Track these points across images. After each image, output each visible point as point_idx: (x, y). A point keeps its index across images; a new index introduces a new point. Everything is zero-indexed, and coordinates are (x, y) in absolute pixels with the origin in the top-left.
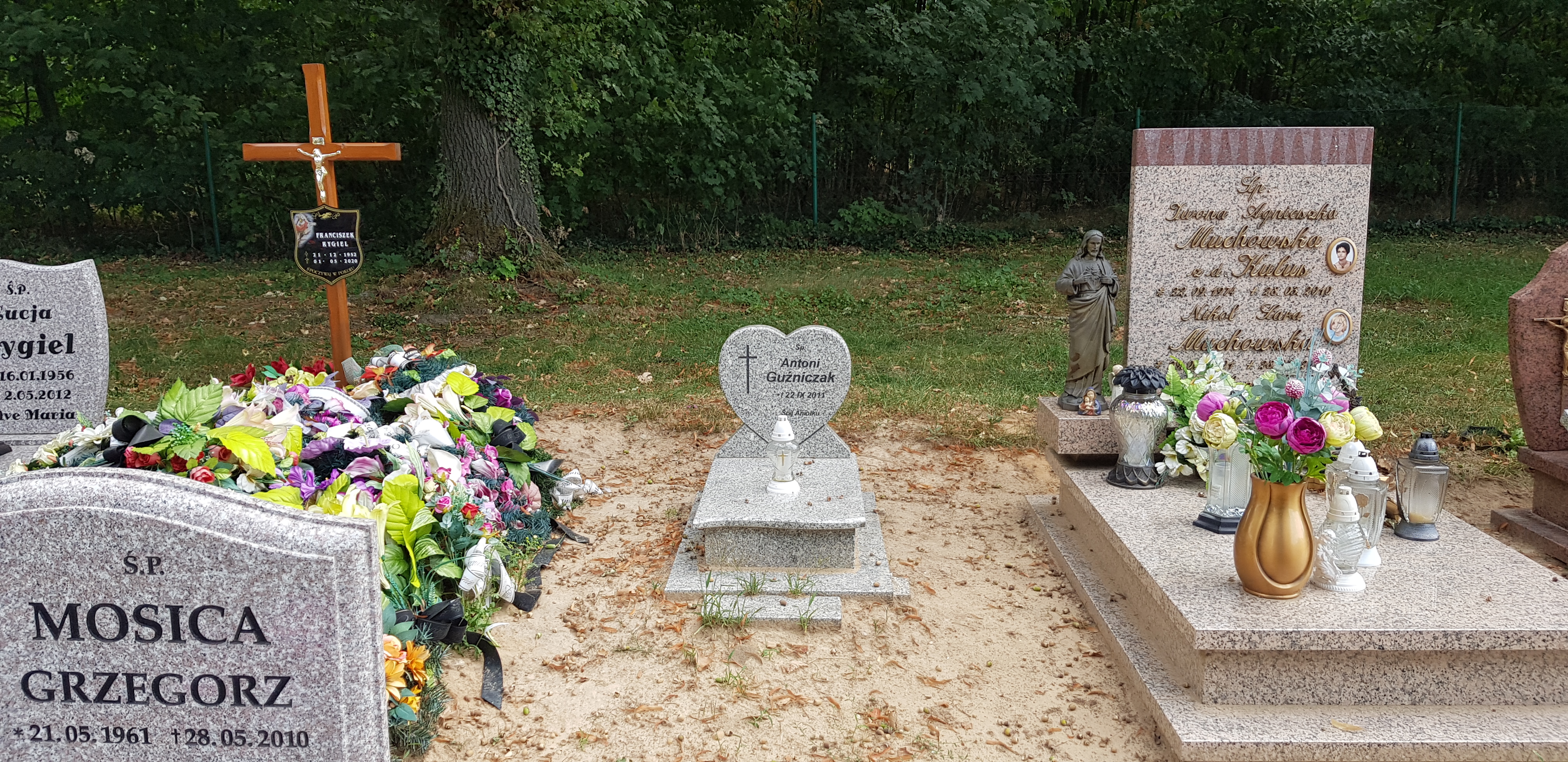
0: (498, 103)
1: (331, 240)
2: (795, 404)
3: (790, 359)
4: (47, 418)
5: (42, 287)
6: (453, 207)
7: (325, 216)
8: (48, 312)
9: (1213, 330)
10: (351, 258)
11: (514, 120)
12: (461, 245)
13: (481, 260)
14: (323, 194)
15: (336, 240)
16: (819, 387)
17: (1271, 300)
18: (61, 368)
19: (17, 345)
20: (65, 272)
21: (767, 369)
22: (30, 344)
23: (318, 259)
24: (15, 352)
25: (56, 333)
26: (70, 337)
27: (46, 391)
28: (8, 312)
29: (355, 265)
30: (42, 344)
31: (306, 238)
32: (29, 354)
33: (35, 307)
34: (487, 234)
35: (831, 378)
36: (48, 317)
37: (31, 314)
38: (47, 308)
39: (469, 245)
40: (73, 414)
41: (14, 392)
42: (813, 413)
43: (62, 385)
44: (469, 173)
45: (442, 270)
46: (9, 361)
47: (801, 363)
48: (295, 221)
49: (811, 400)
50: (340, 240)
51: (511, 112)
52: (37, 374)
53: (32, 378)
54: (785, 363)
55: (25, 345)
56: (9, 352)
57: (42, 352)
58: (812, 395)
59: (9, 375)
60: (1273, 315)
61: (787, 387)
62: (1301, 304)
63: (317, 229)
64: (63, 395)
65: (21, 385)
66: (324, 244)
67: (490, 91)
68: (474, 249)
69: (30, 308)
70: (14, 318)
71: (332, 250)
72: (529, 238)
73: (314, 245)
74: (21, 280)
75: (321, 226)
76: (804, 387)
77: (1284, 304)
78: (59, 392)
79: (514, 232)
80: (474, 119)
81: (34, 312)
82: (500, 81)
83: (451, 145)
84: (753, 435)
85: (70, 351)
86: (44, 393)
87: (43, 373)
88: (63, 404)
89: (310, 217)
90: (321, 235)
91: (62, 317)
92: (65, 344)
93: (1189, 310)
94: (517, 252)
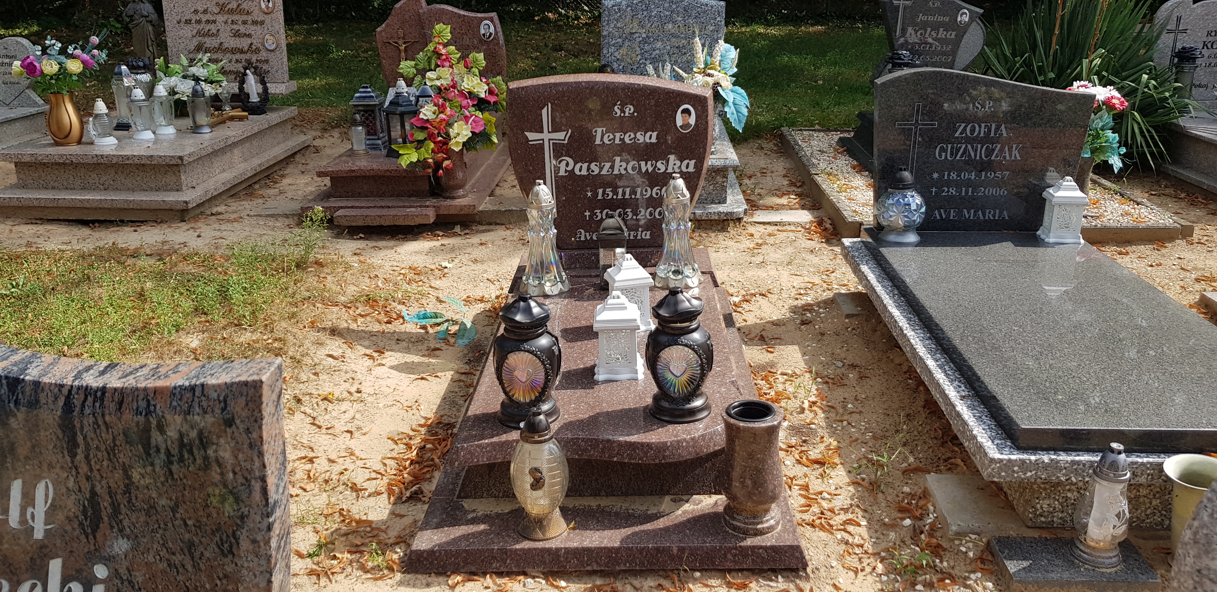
9: (210, 42)
17: (235, 27)
60: (237, 34)
62: (252, 29)
77: (243, 29)
93: (195, 31)
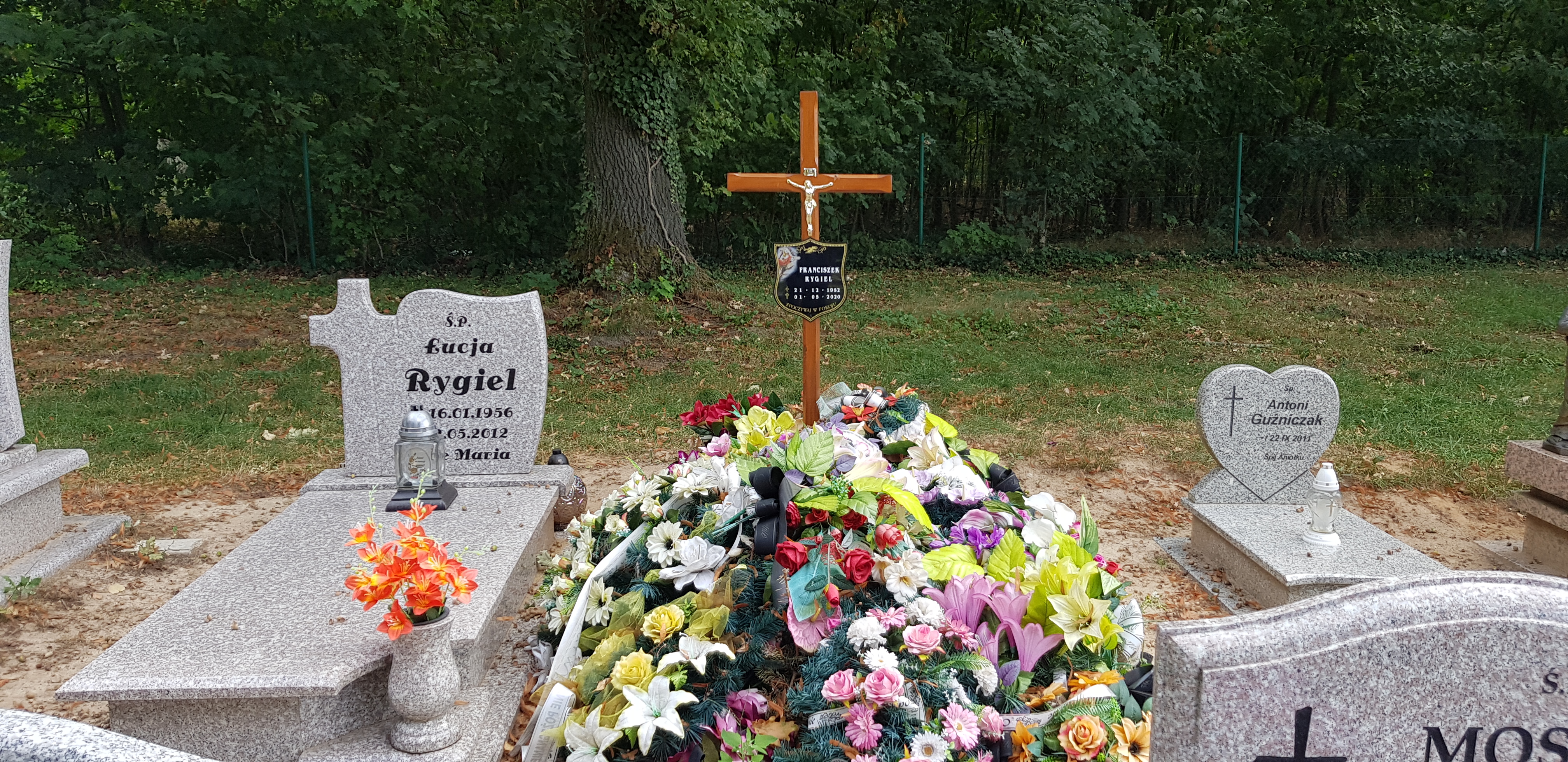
0: (651, 121)
1: (815, 274)
2: (1279, 448)
3: (1278, 400)
4: (479, 458)
5: (485, 318)
6: (604, 226)
7: (811, 250)
8: (490, 346)
10: (833, 293)
11: (664, 139)
12: (616, 265)
13: (637, 280)
14: (810, 227)
15: (820, 275)
16: (1305, 430)
18: (499, 405)
19: (452, 380)
20: (512, 303)
21: (1253, 410)
22: (467, 380)
23: (798, 294)
24: (449, 387)
25: (496, 368)
26: (512, 373)
27: (481, 429)
28: (445, 346)
29: (838, 301)
30: (480, 380)
31: (789, 272)
32: (465, 390)
33: (475, 340)
34: (642, 254)
35: (1319, 421)
36: (489, 351)
37: (470, 347)
38: (489, 341)
39: (624, 265)
40: (508, 454)
41: (445, 431)
42: (1297, 457)
43: (499, 423)
44: (621, 191)
45: (597, 289)
46: (442, 398)
47: (1288, 405)
48: (778, 255)
49: (1296, 444)
50: (824, 275)
51: (663, 131)
52: (472, 412)
53: (466, 416)
54: (1272, 405)
55: (462, 381)
56: (442, 388)
57: (479, 387)
58: (1297, 438)
59: (440, 412)
61: (1271, 430)
63: (800, 264)
64: (498, 434)
65: (453, 423)
66: (807, 279)
67: (643, 108)
68: (628, 268)
69: (471, 342)
70: (451, 351)
71: (815, 285)
72: (682, 259)
73: (796, 279)
74: (462, 312)
75: (805, 260)
76: (1289, 430)
78: (495, 430)
79: (668, 252)
80: (625, 137)
81: (475, 346)
82: (654, 99)
83: (600, 163)
84: (1232, 479)
85: (510, 387)
86: (478, 431)
87: (479, 410)
88: (498, 443)
89: (795, 251)
90: (805, 269)
91: (505, 351)
92: (506, 380)
94: (672, 273)
